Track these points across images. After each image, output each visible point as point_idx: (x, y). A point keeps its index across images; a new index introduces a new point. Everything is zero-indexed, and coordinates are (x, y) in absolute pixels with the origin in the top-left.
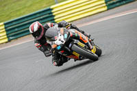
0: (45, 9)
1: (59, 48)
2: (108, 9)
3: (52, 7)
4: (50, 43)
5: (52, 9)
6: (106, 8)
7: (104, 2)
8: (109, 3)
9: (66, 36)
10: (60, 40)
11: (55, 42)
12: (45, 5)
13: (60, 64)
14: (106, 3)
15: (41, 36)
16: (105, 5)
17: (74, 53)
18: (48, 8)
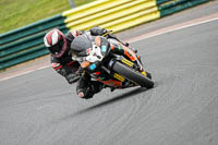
0: (53, 17)
1: (93, 67)
2: (161, 17)
3: (64, 14)
4: (78, 59)
5: (65, 17)
6: (158, 15)
7: (154, 3)
8: (163, 5)
9: (104, 48)
10: (95, 55)
11: (87, 58)
12: (52, 11)
13: (88, 96)
14: (158, 5)
15: (62, 52)
16: (156, 9)
17: (116, 76)
18: (58, 15)
